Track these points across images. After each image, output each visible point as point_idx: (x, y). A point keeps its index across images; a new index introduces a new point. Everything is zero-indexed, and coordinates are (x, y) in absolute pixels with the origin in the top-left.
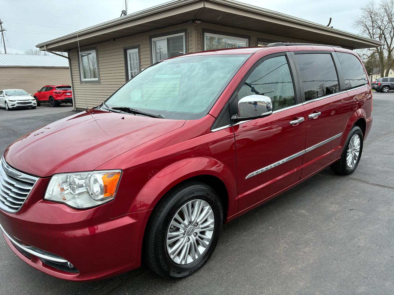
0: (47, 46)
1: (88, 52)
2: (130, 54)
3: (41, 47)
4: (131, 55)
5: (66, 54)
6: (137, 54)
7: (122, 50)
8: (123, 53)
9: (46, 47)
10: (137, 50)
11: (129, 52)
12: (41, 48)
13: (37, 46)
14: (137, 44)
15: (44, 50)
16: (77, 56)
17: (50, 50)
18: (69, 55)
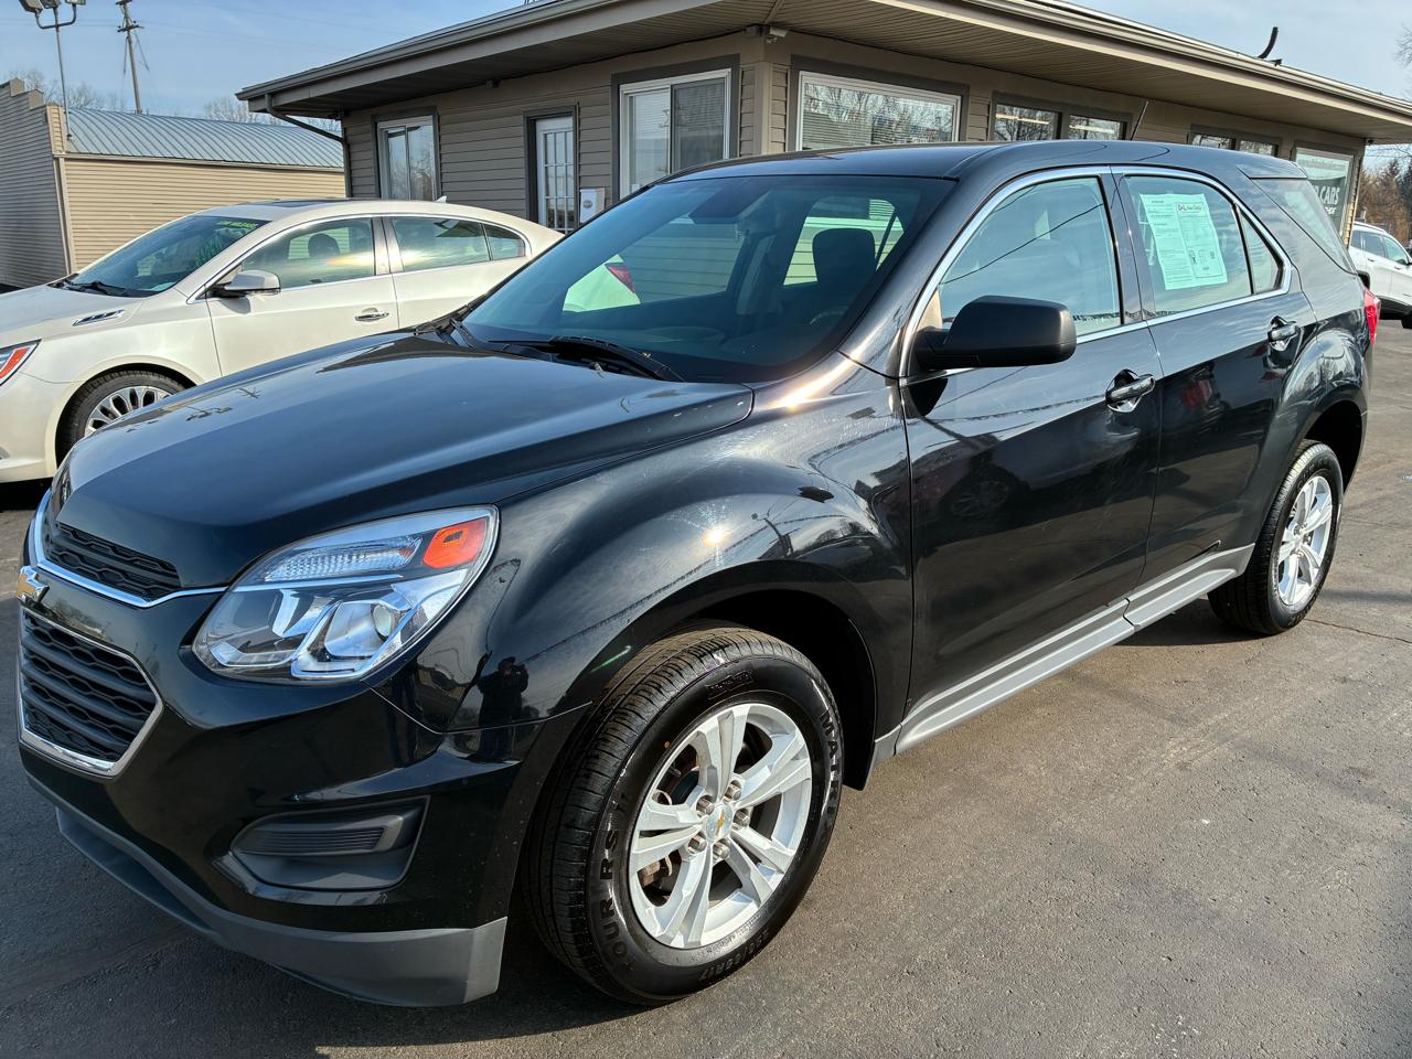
0: (273, 95)
1: (410, 123)
2: (545, 136)
3: (252, 97)
4: (550, 138)
5: (335, 126)
6: (571, 135)
7: (521, 119)
8: (521, 130)
9: (270, 101)
10: (568, 122)
11: (544, 126)
12: (253, 104)
13: (240, 96)
14: (573, 101)
15: (264, 111)
16: (370, 136)
17: (281, 112)
18: (345, 130)
